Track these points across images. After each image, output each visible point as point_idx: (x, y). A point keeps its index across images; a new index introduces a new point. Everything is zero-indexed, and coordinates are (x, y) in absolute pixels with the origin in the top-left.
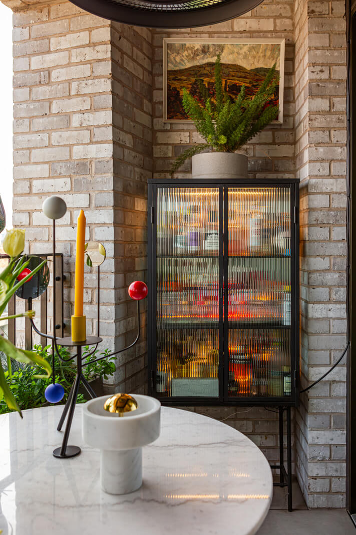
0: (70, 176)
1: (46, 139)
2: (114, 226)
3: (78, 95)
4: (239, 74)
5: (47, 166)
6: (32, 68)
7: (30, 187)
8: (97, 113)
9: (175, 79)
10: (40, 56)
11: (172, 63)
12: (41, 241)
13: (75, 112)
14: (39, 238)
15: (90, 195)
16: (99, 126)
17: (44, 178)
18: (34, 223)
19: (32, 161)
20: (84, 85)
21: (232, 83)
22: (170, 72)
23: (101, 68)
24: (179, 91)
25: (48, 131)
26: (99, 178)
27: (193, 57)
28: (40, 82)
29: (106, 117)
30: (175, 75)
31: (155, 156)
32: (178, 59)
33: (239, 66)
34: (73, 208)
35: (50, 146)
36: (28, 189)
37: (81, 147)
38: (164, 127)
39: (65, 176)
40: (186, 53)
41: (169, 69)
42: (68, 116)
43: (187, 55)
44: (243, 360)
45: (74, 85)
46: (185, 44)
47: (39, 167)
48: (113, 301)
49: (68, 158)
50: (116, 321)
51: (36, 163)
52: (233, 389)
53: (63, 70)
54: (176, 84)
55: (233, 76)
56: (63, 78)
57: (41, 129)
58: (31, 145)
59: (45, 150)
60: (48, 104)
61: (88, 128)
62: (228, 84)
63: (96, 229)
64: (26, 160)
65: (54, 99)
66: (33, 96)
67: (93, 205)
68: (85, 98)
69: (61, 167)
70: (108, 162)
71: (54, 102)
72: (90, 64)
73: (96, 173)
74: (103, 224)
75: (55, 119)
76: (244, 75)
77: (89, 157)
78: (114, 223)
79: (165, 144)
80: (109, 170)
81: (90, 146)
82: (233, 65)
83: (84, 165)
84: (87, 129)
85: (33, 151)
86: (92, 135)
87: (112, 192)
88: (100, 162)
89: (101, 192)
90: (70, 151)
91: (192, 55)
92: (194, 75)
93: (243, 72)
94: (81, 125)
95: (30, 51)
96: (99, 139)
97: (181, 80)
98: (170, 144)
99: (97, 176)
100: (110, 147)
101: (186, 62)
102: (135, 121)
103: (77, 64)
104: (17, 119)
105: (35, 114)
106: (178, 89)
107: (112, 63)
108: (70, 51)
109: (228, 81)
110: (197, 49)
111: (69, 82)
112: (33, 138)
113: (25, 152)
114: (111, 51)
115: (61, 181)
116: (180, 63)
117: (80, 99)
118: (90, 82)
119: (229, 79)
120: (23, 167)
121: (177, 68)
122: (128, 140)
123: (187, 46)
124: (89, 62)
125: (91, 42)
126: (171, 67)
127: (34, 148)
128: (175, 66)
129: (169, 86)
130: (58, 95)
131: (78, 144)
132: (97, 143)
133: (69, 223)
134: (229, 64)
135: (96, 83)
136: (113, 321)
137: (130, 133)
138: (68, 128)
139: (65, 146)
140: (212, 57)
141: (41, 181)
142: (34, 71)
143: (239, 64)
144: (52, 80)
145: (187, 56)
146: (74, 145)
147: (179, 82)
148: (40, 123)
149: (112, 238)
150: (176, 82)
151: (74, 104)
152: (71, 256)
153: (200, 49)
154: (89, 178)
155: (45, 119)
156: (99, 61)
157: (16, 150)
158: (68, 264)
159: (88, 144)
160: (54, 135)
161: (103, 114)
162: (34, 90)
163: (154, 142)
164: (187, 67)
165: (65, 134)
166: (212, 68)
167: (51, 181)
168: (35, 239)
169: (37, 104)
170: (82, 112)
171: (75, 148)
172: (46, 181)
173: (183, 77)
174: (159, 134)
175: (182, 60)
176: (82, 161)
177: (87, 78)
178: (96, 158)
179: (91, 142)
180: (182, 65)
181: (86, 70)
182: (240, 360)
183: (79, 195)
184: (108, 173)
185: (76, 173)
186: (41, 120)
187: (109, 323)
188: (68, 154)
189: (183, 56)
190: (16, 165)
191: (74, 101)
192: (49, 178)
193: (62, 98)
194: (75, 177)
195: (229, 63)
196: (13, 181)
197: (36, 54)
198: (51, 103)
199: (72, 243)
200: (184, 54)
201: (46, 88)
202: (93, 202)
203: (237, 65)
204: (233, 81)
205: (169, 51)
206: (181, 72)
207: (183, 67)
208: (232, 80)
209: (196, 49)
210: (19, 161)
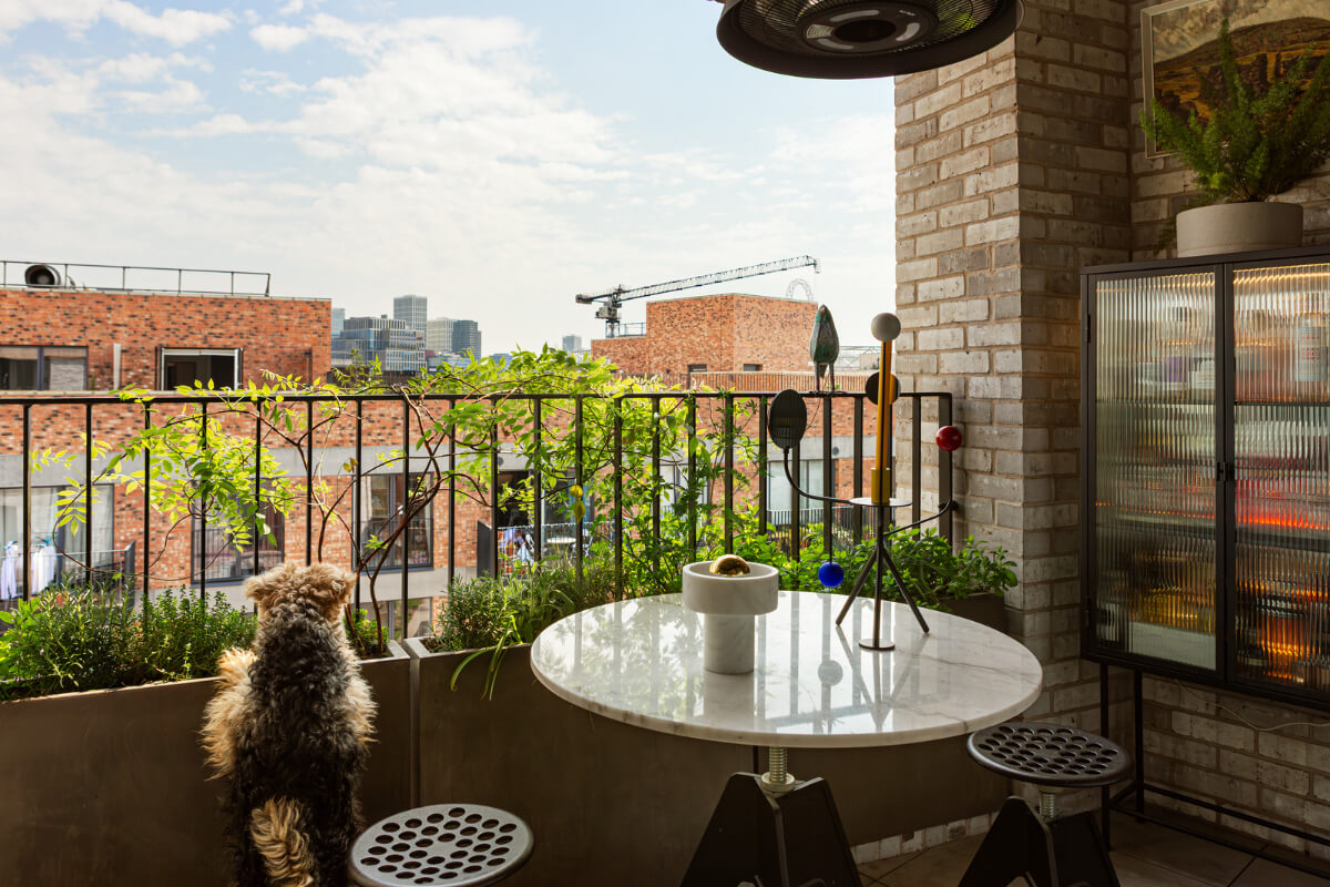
0: (963, 273)
1: (933, 219)
2: (1023, 350)
3: (972, 146)
4: (1309, 35)
5: (934, 260)
6: (917, 117)
7: (916, 294)
8: (997, 170)
9: (1168, 77)
10: (926, 98)
11: (1162, 48)
12: (928, 373)
13: (968, 174)
14: (926, 371)
15: (989, 300)
16: (1000, 191)
17: (932, 279)
18: (921, 348)
19: (918, 254)
20: (980, 129)
21: (1291, 56)
22: (1158, 66)
23: (1002, 98)
24: (1178, 97)
25: (935, 207)
26: (1000, 273)
27: (1204, 28)
28: (926, 136)
29: (1010, 174)
30: (1167, 69)
31: (1135, 220)
32: (1173, 39)
33: (1309, 18)
34: (967, 323)
35: (939, 229)
36: (912, 297)
37: (977, 226)
38: (1152, 166)
39: (957, 274)
40: (1189, 23)
41: (1158, 60)
42: (959, 180)
43: (1192, 26)
44: (1286, 610)
45: (968, 131)
46: (1187, 8)
47: (926, 263)
48: (1021, 472)
49: (961, 245)
50: (1025, 505)
51: (923, 257)
52: (1254, 662)
53: (953, 113)
54: (1173, 85)
55: (1293, 42)
56: (953, 125)
57: (928, 205)
58: (917, 231)
59: (933, 235)
60: (935, 167)
61: (986, 195)
62: (1283, 59)
63: (998, 354)
64: (909, 254)
65: (944, 157)
66: (919, 159)
67: (993, 317)
68: (982, 149)
69: (952, 260)
70: (1012, 246)
71: (944, 162)
72: (989, 94)
73: (997, 265)
74: (1007, 347)
75: (944, 187)
76: (1320, 34)
77: (987, 240)
78: (1022, 343)
79: (1154, 198)
80: (1015, 258)
81: (988, 223)
82: (1293, 21)
83: (981, 253)
84: (985, 197)
85: (919, 239)
86: (991, 205)
87: (1019, 294)
88: (1001, 246)
89: (1005, 293)
90: (964, 235)
91: (1201, 25)
92: (1206, 60)
93: (1318, 28)
94: (977, 191)
95: (914, 93)
96: (1002, 211)
97: (1182, 75)
98: (1164, 196)
99: (998, 270)
100: (1014, 221)
101: (1189, 39)
102: (1078, 169)
103: (972, 98)
104: (901, 193)
105: (921, 184)
106: (1176, 94)
107: (1018, 88)
108: (962, 81)
109: (1283, 53)
110: (1213, 11)
111: (961, 128)
112: (919, 221)
113: (909, 242)
114: (1016, 68)
115: (951, 281)
116: (1178, 44)
117: (975, 151)
118: (988, 122)
119: (1285, 50)
120: (906, 264)
121: (1173, 56)
122: (1060, 203)
123: (1191, 10)
124: (987, 92)
125: (990, 59)
126: (1161, 56)
127: (921, 235)
128: (1168, 53)
129: (1158, 91)
130: (948, 151)
131: (973, 223)
132: (998, 216)
133: (962, 346)
134: (1282, 22)
135: (996, 123)
136: (1020, 504)
137: (1065, 191)
138: (960, 199)
139: (956, 226)
140: (1243, 17)
141: (927, 284)
142: (920, 121)
143: (1306, 15)
144: (941, 130)
145: (1191, 29)
146: (967, 224)
147: (1179, 78)
148: (927, 196)
149: (1019, 368)
150: (1170, 82)
151: (969, 161)
152: (965, 397)
153: (1219, 7)
154: (987, 273)
155: (934, 190)
156: (1001, 86)
157: (899, 240)
158: (961, 409)
159: (986, 220)
160: (944, 212)
161: (1006, 168)
162: (920, 149)
163: (1132, 196)
164: (1190, 49)
165: (958, 208)
166: (1245, 37)
167: (939, 283)
168: (922, 372)
169: (923, 169)
170: (978, 171)
171: (970, 228)
172: (933, 283)
173: (1185, 69)
174: (1142, 182)
175: (1182, 38)
176: (977, 248)
177: (984, 118)
178: (997, 242)
179: (991, 217)
180: (1183, 47)
181: (982, 105)
182: (1280, 609)
183: (974, 301)
184: (1013, 263)
185: (971, 268)
186: (928, 193)
187: (1015, 507)
188: (960, 239)
189: (1183, 30)
190: (900, 261)
191: (968, 156)
192: (938, 277)
193: (953, 154)
194: (969, 275)
195: (1284, 18)
196: (895, 286)
197: (922, 95)
198: (939, 164)
199: (967, 376)
200: (1186, 27)
201: (933, 144)
202: (994, 311)
203: (1304, 18)
204: (1293, 52)
205: (1155, 29)
206: (1180, 60)
207: (1182, 52)
208: (1291, 50)
209: (1208, 11)
210: (902, 257)
